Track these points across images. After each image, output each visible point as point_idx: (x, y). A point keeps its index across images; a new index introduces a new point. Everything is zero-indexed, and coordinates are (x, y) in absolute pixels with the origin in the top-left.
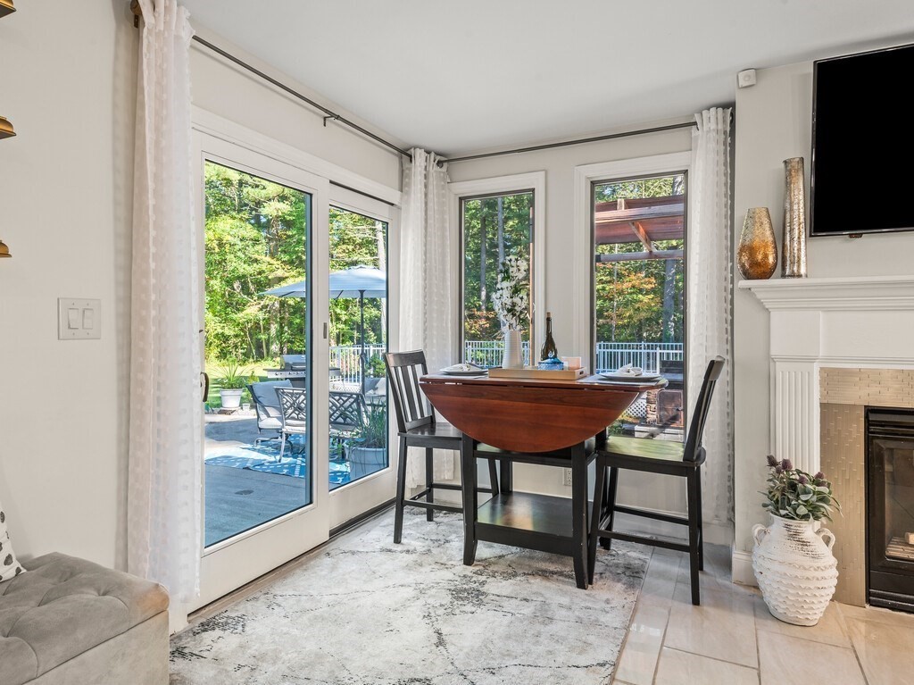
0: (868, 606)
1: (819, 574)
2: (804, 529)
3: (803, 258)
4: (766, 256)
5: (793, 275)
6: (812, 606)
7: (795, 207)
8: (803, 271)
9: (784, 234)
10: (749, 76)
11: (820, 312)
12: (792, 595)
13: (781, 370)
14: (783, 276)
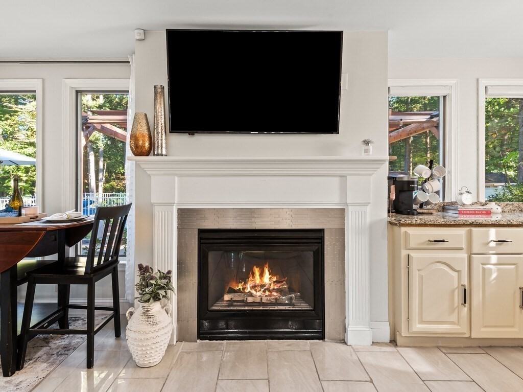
0: (199, 341)
1: (154, 335)
2: (152, 307)
3: (164, 145)
4: (144, 143)
5: (158, 155)
6: (152, 355)
7: (159, 114)
8: (164, 152)
9: (154, 130)
10: (140, 34)
11: (176, 177)
12: (141, 351)
13: (157, 210)
14: (154, 155)
